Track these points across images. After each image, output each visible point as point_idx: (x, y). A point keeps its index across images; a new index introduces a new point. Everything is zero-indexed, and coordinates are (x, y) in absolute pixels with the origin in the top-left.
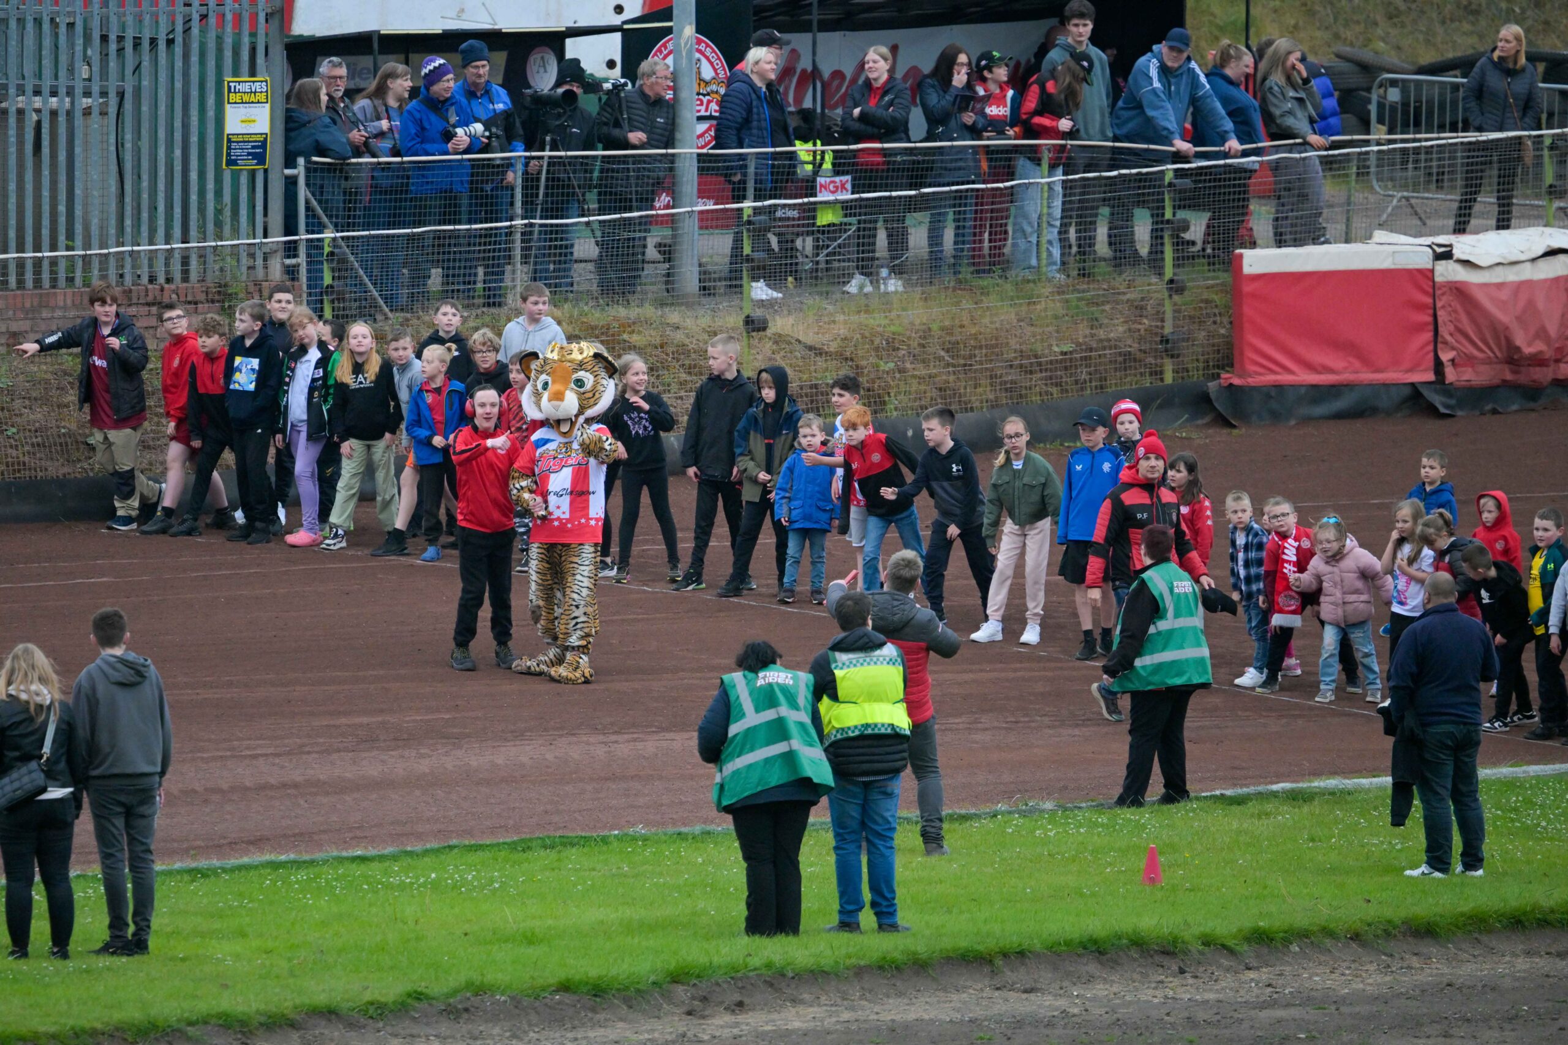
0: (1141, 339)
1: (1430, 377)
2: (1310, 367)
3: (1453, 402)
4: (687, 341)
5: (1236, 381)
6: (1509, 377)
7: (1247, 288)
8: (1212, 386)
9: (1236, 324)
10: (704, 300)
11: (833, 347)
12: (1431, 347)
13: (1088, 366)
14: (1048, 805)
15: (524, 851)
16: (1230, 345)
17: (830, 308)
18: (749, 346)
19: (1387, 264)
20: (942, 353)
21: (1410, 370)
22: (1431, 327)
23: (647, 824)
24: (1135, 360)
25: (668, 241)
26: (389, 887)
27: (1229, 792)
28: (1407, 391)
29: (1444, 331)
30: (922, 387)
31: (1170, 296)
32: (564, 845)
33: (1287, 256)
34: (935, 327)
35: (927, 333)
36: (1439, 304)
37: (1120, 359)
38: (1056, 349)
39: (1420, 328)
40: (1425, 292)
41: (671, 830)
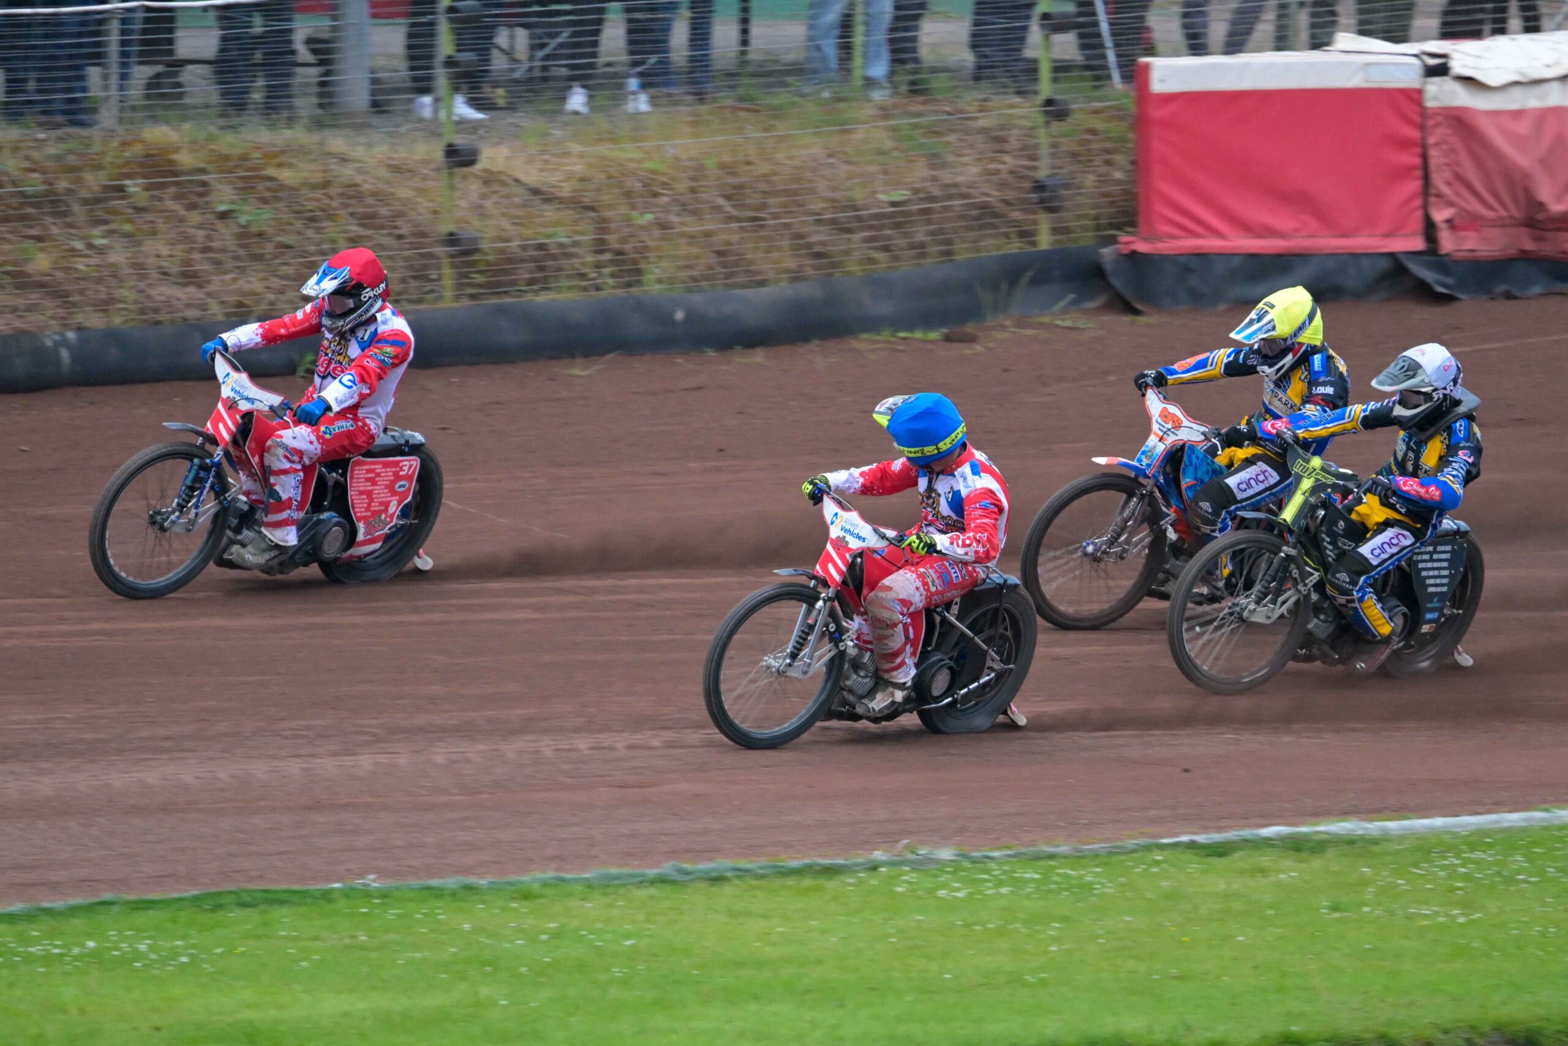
0: (1003, 185)
1: (1418, 244)
2: (1247, 228)
3: (1449, 281)
4: (358, 179)
5: (1142, 247)
6: (1529, 245)
7: (1157, 113)
8: (1107, 253)
9: (1140, 165)
10: (376, 120)
11: (567, 190)
12: (1418, 202)
13: (929, 222)
14: (946, 854)
15: (212, 910)
16: (1131, 196)
17: (557, 133)
18: (452, 188)
19: (1355, 81)
20: (721, 201)
21: (1390, 234)
22: (1419, 173)
23: (383, 873)
24: (996, 215)
25: (326, 36)
26: (29, 959)
27: (1201, 838)
28: (1384, 264)
29: (1439, 180)
30: (695, 251)
31: (1047, 123)
32: (268, 901)
33: (1213, 67)
34: (710, 163)
35: (698, 173)
36: (1431, 140)
37: (975, 213)
38: (882, 197)
39: (1403, 173)
40: (1411, 123)
41: (414, 882)
